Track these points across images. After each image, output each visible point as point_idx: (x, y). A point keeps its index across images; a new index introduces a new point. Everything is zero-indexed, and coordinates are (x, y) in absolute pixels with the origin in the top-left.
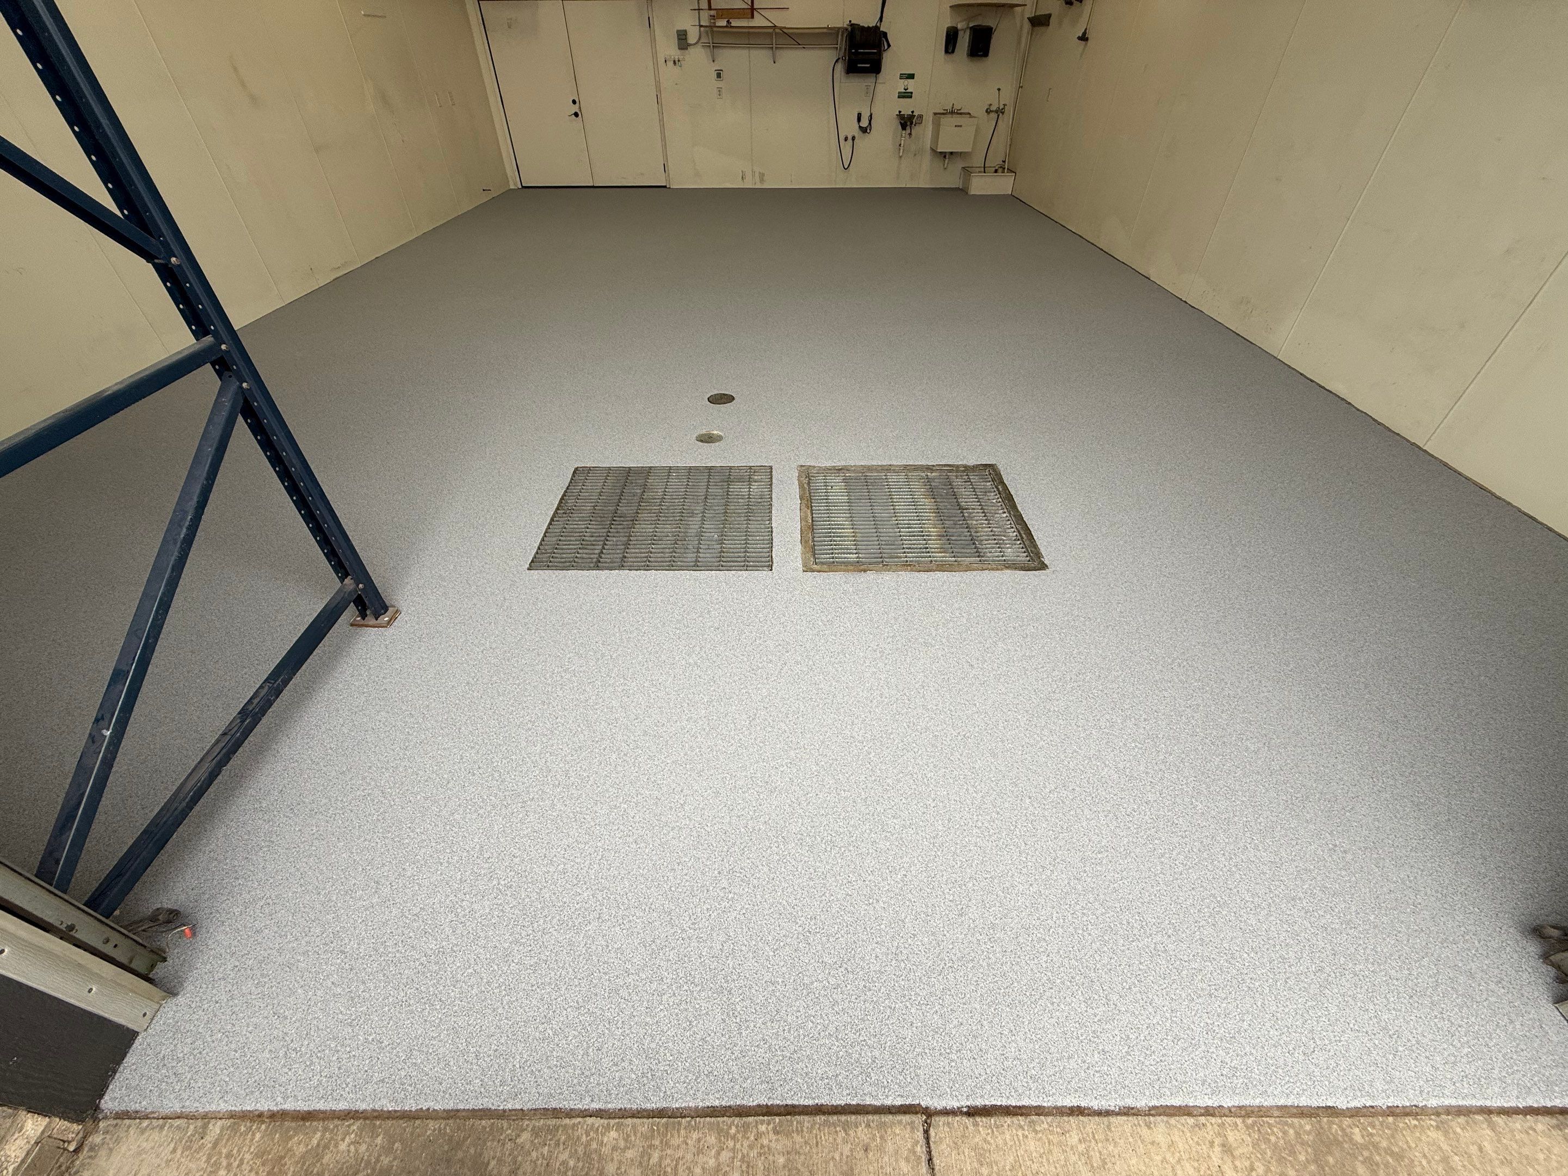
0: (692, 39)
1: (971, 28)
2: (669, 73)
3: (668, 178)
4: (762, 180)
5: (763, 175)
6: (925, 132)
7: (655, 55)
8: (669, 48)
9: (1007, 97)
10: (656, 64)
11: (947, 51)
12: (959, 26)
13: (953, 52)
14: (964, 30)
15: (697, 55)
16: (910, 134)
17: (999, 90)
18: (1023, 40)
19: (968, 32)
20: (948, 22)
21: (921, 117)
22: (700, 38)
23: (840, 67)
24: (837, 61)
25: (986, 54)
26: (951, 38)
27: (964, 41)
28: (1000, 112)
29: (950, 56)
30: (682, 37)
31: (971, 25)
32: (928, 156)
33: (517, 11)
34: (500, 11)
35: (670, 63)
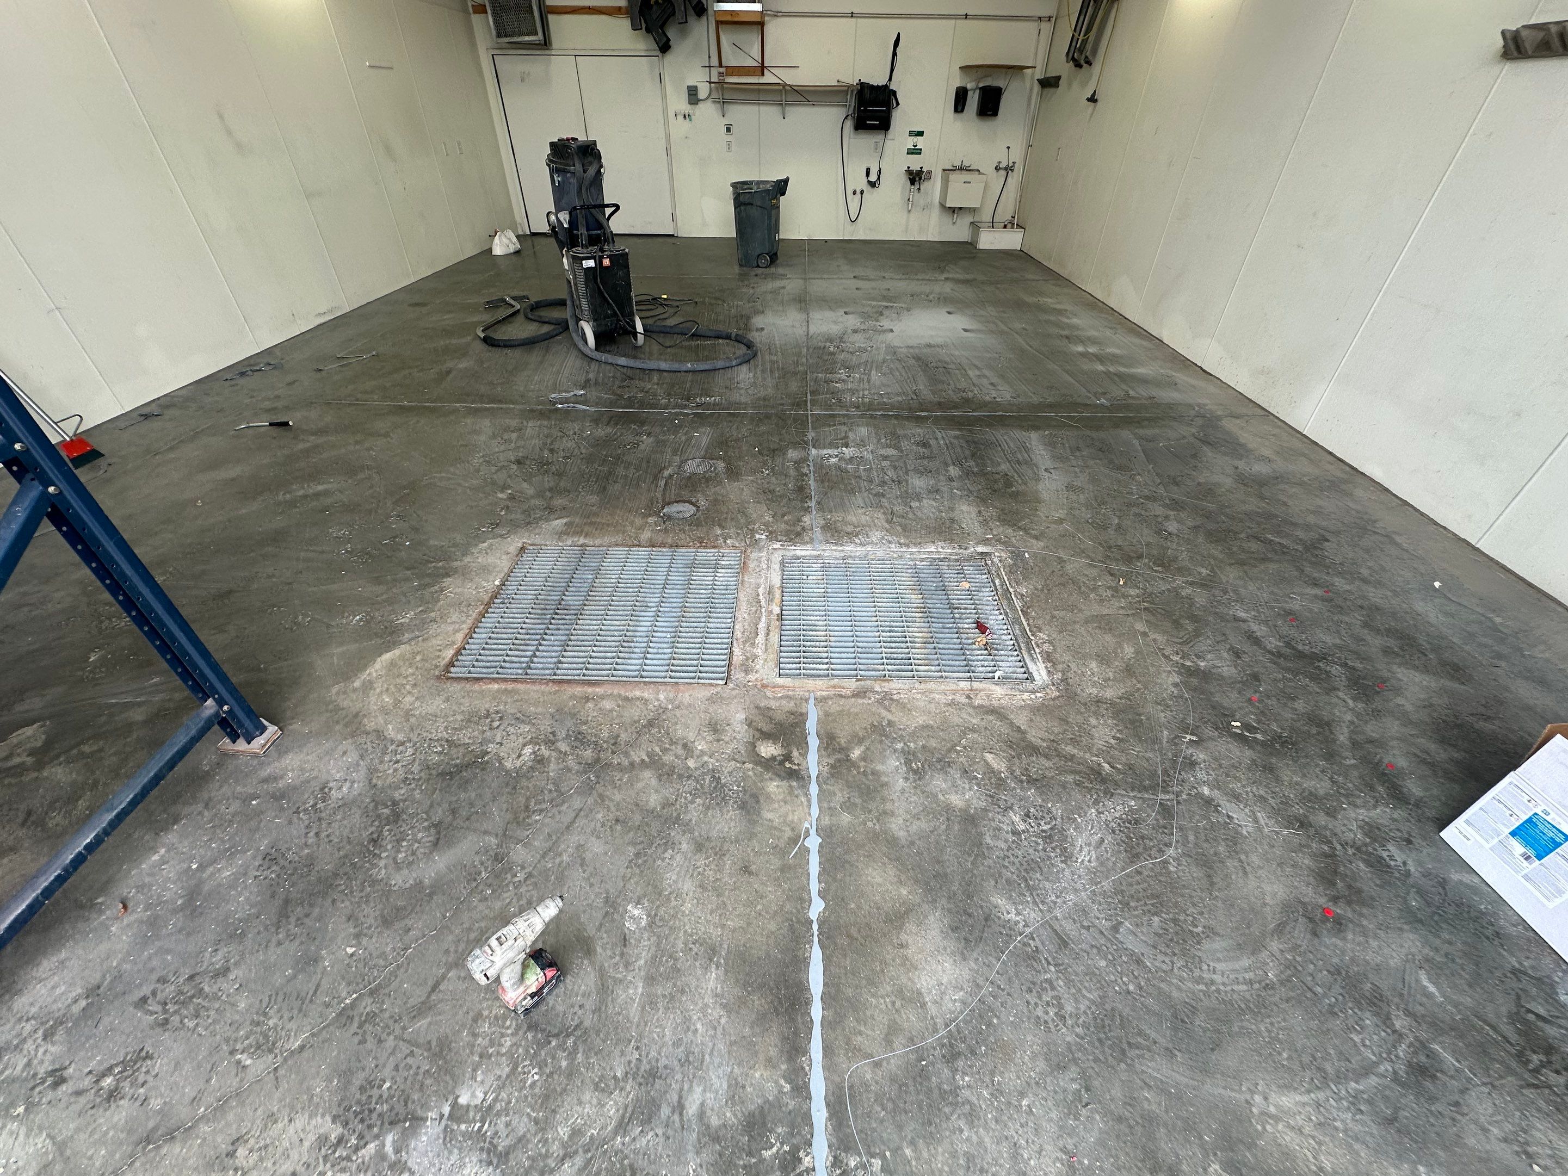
0: (703, 92)
1: (980, 88)
2: (679, 128)
3: (676, 227)
6: (933, 188)
7: (665, 109)
8: (679, 103)
9: (1017, 155)
10: (666, 118)
11: (956, 110)
12: (969, 86)
13: (962, 111)
14: (974, 90)
15: (707, 110)
16: (919, 189)
17: (1008, 148)
18: (1033, 101)
19: (977, 92)
20: (957, 83)
21: (930, 172)
22: (710, 94)
23: (849, 124)
24: (846, 118)
25: (995, 113)
26: (961, 98)
27: (973, 101)
28: (1009, 169)
29: (960, 115)
30: (692, 93)
31: (981, 85)
32: (936, 211)
33: (531, 65)
34: (513, 65)
35: (680, 118)
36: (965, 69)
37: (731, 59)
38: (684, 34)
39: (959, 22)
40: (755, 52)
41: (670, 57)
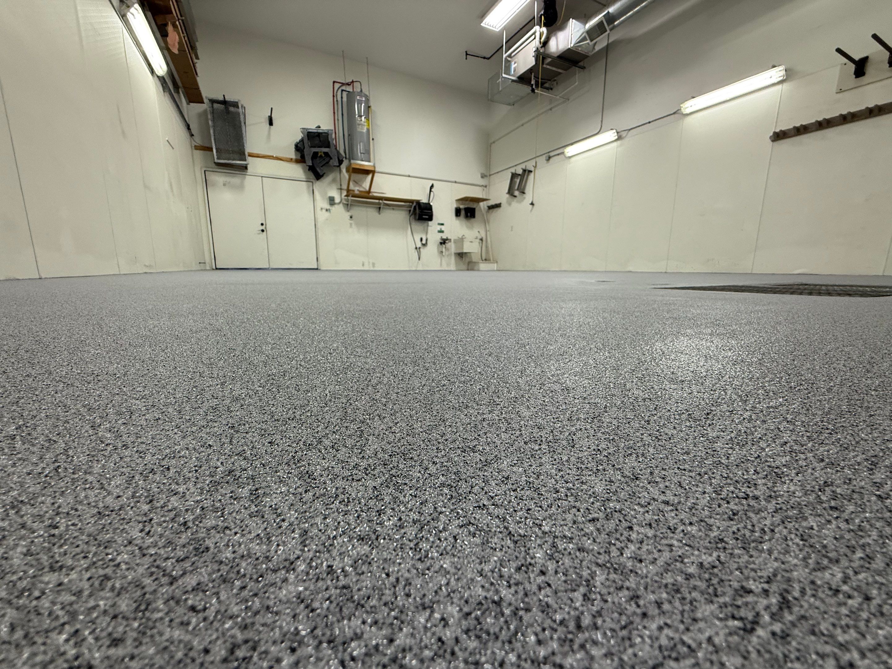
0: (337, 200)
2: (322, 215)
3: (319, 265)
4: (374, 266)
5: (375, 263)
6: (452, 247)
7: (315, 206)
8: (322, 203)
10: (315, 210)
11: (456, 216)
12: (461, 207)
13: (459, 216)
14: (463, 209)
15: (339, 210)
16: (445, 246)
18: (485, 215)
20: (455, 205)
21: (449, 240)
22: (341, 201)
23: (411, 218)
25: (473, 218)
26: (458, 212)
27: (463, 213)
28: (482, 240)
29: (458, 219)
30: (332, 201)
31: (466, 207)
32: (454, 256)
33: (232, 178)
35: (324, 211)
36: (458, 200)
37: (352, 186)
39: (453, 184)
40: (367, 185)
41: (319, 183)
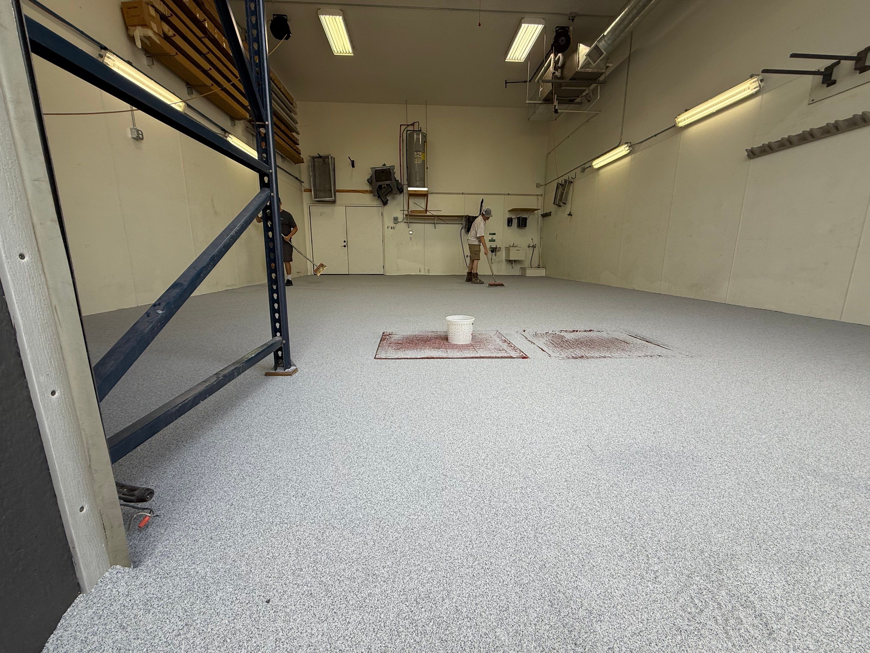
0: (400, 220)
1: (518, 218)
2: (389, 232)
3: (384, 271)
4: (429, 272)
5: (429, 270)
6: (502, 255)
7: (383, 226)
8: (389, 222)
9: (536, 241)
10: (383, 229)
11: (508, 225)
12: (513, 217)
13: (511, 225)
14: (515, 219)
15: (402, 226)
16: (496, 255)
17: (532, 239)
18: (540, 223)
19: (516, 219)
20: (508, 215)
21: (500, 248)
22: (403, 220)
23: (463, 230)
24: (462, 228)
25: (525, 226)
26: (510, 222)
27: (515, 222)
28: (534, 247)
29: (509, 227)
30: (396, 219)
31: (518, 216)
32: (504, 263)
33: (326, 209)
34: (318, 209)
35: (390, 228)
36: (510, 211)
37: (413, 207)
38: (394, 198)
39: (506, 196)
40: (423, 206)
41: (386, 207)
